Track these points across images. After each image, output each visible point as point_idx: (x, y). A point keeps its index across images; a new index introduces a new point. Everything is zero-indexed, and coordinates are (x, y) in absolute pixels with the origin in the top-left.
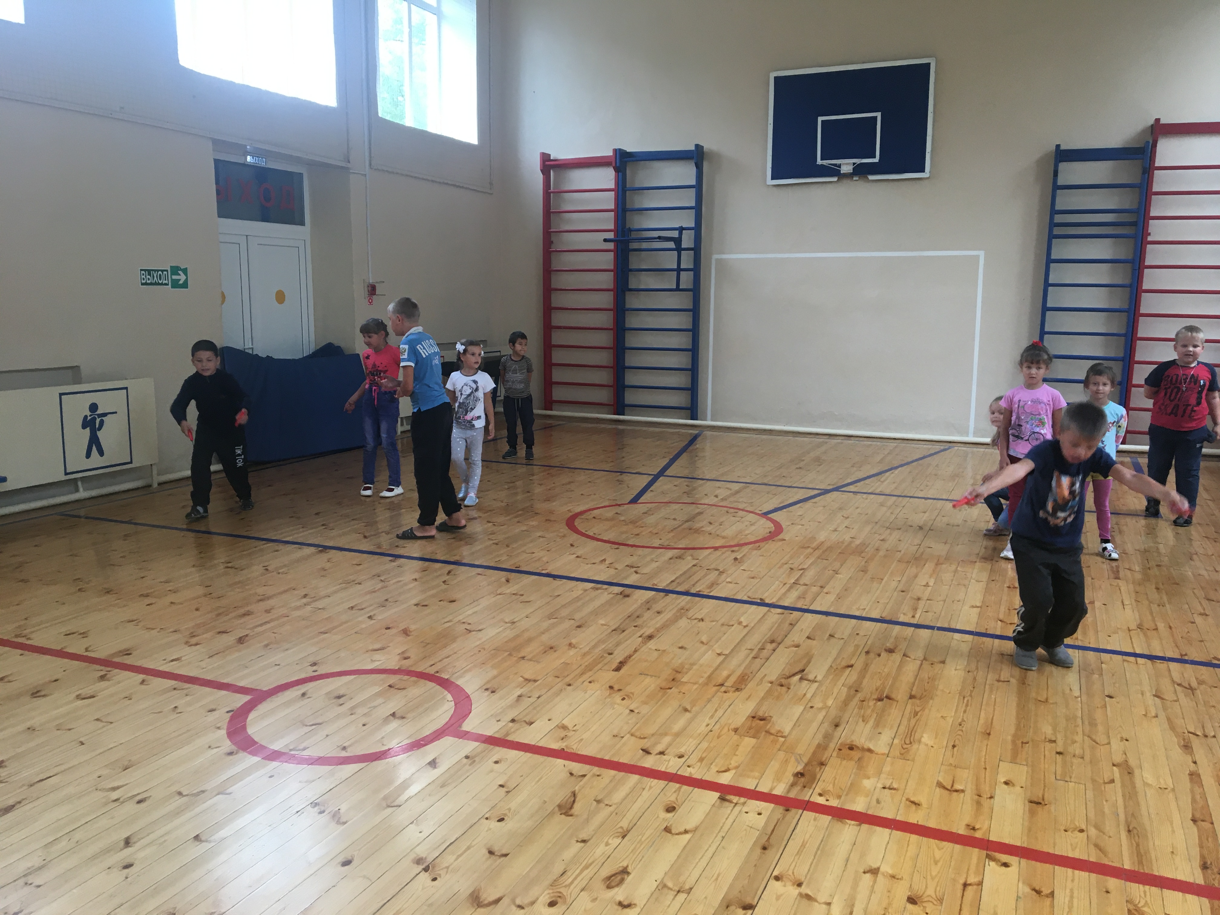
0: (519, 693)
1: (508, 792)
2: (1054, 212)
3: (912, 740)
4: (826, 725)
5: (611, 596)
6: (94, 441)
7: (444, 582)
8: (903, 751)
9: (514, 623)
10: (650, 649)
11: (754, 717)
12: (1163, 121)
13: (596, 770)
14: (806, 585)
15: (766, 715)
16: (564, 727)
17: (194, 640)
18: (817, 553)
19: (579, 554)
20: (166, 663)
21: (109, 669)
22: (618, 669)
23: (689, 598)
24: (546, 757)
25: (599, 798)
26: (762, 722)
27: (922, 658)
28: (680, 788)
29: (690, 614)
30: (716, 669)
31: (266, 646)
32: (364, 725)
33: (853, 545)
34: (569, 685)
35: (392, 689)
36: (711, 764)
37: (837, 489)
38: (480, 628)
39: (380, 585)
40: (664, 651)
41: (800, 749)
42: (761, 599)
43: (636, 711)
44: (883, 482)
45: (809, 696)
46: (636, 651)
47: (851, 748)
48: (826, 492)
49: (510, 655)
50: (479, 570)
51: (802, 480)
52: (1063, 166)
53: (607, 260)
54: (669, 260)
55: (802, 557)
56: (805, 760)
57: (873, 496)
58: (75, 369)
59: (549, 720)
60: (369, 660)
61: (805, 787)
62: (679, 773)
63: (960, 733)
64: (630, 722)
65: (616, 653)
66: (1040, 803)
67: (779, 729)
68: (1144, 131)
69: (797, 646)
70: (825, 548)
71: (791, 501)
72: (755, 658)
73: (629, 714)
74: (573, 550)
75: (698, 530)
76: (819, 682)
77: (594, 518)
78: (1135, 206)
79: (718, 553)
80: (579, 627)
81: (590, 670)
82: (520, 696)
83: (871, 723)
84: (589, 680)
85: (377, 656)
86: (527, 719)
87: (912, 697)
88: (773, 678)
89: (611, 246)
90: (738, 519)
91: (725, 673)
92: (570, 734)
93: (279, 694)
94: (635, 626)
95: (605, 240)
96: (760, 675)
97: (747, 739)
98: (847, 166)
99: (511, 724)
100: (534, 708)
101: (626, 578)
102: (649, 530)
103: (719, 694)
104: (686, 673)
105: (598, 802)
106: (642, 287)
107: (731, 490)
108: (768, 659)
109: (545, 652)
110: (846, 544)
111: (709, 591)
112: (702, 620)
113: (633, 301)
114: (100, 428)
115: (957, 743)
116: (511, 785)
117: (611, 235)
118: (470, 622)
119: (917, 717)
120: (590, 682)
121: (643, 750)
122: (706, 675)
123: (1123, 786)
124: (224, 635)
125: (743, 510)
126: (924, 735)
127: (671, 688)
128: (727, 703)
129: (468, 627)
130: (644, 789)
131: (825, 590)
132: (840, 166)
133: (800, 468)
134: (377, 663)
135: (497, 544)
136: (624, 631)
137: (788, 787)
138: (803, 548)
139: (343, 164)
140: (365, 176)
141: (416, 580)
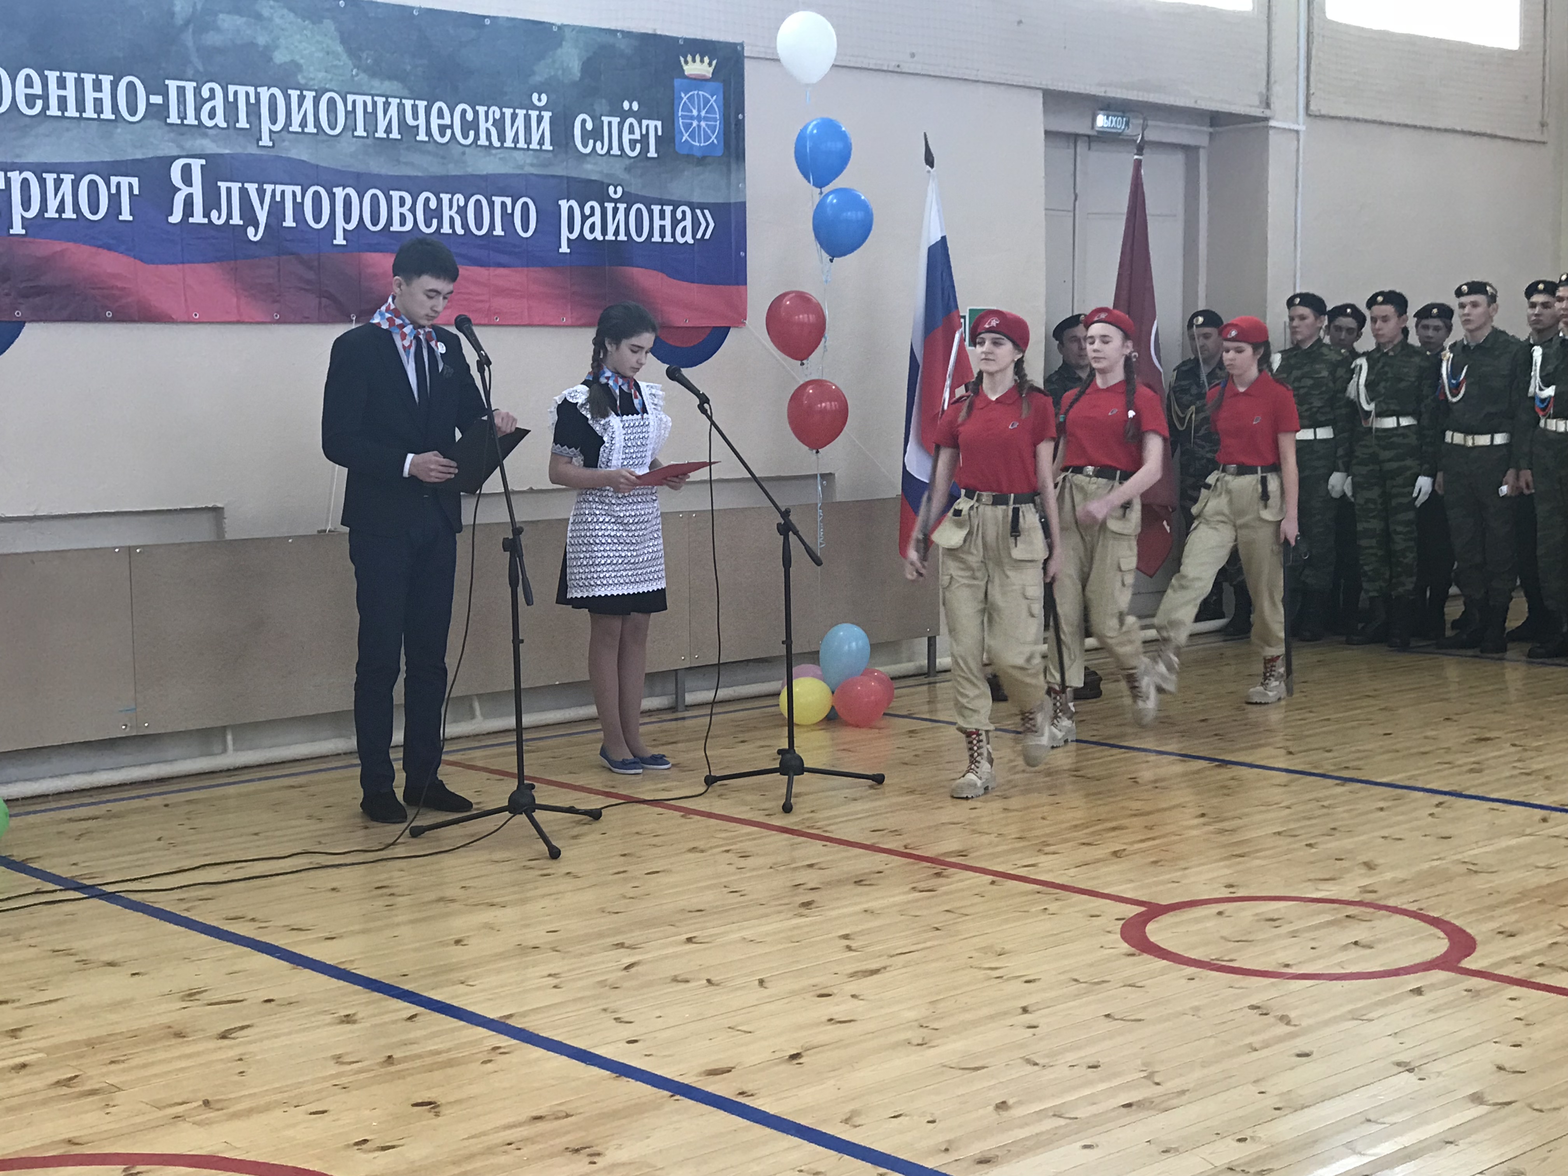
0: (1553, 941)
1: (1527, 1025)
7: (1431, 814)
9: (1553, 868)
17: (1048, 849)
20: (1019, 868)
21: (943, 867)
31: (1154, 863)
35: (1353, 919)
38: (1493, 870)
39: (1321, 811)
49: (1543, 900)
50: (1494, 805)
60: (1313, 888)
82: (1554, 944)
85: (1322, 886)
86: (1564, 965)
93: (1183, 910)
99: (1538, 968)
116: (1533, 1020)
118: (1476, 862)
124: (1092, 848)
129: (1472, 867)
135: (1528, 774)
139: (1257, 112)
140: (1297, 132)
141: (1382, 809)
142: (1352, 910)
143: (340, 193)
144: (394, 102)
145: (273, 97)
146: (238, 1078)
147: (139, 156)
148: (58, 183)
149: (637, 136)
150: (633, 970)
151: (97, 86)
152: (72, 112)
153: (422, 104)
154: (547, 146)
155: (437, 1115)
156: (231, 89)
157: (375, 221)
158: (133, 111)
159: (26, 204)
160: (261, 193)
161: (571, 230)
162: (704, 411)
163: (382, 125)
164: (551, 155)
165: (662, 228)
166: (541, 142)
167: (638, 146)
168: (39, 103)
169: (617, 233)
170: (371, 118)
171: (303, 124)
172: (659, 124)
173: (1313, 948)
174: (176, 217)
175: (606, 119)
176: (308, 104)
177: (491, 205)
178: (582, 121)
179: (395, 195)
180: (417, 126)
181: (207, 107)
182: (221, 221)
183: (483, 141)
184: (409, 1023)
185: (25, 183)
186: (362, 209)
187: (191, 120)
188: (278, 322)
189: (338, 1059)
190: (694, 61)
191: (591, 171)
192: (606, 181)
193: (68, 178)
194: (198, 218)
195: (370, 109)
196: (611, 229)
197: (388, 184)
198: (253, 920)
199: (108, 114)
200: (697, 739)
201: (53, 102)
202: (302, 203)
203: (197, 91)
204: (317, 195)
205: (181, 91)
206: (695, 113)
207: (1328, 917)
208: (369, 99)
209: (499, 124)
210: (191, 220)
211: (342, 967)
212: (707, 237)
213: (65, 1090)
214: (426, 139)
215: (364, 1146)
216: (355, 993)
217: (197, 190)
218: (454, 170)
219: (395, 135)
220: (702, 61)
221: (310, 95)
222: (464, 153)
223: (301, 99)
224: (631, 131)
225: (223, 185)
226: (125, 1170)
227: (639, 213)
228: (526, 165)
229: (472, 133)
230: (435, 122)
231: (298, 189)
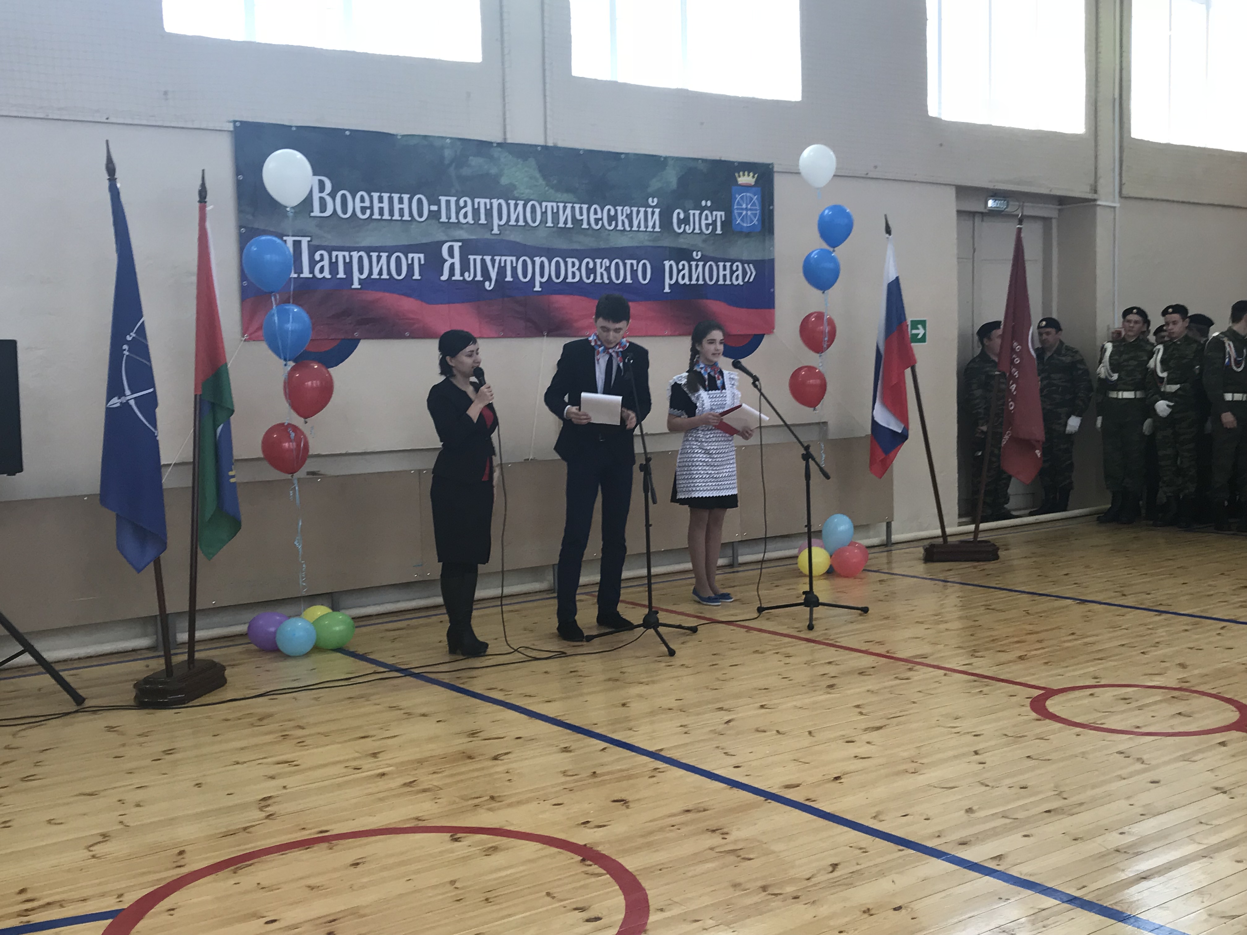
7: (1219, 634)
17: (977, 654)
20: (961, 666)
21: (913, 665)
31: (1047, 663)
35: (1176, 699)
39: (1148, 632)
58: (823, 424)
60: (1147, 680)
85: (1156, 678)
93: (1069, 692)
124: (1004, 653)
134: (1156, 683)
139: (1090, 196)
140: (1114, 207)
141: (1186, 630)
142: (1176, 693)
143: (538, 260)
144: (569, 205)
145: (500, 205)
146: (508, 783)
147: (424, 241)
148: (379, 258)
149: (710, 221)
150: (731, 724)
151: (401, 201)
152: (386, 216)
153: (585, 207)
154: (657, 229)
155: (628, 807)
156: (477, 200)
157: (558, 277)
158: (421, 215)
159: (361, 271)
160: (493, 261)
161: (671, 278)
162: (756, 386)
163: (562, 219)
164: (659, 234)
165: (725, 276)
166: (654, 227)
167: (711, 227)
168: (368, 212)
169: (698, 280)
170: (555, 216)
171: (517, 220)
172: (723, 213)
173: (1153, 717)
174: (445, 277)
175: (691, 212)
176: (520, 208)
177: (625, 265)
178: (678, 214)
179: (570, 261)
180: (582, 220)
181: (463, 211)
182: (471, 279)
183: (620, 227)
184: (602, 752)
185: (360, 258)
186: (550, 269)
187: (453, 219)
188: (503, 337)
189: (564, 773)
190: (744, 175)
191: (682, 243)
192: (692, 248)
193: (384, 255)
194: (457, 277)
195: (555, 211)
196: (694, 277)
197: (565, 254)
198: (501, 690)
199: (407, 217)
200: (754, 583)
201: (376, 211)
202: (516, 267)
203: (457, 202)
204: (525, 262)
205: (448, 202)
206: (744, 206)
207: (1158, 698)
208: (554, 204)
209: (629, 217)
210: (453, 278)
211: (559, 718)
212: (751, 280)
213: (410, 789)
214: (587, 227)
215: (588, 825)
216: (568, 734)
217: (457, 260)
218: (603, 245)
219: (570, 225)
220: (749, 175)
221: (521, 203)
222: (609, 235)
223: (516, 205)
224: (707, 219)
225: (471, 257)
226: (451, 836)
227: (711, 267)
228: (644, 241)
229: (614, 223)
230: (592, 217)
231: (514, 259)
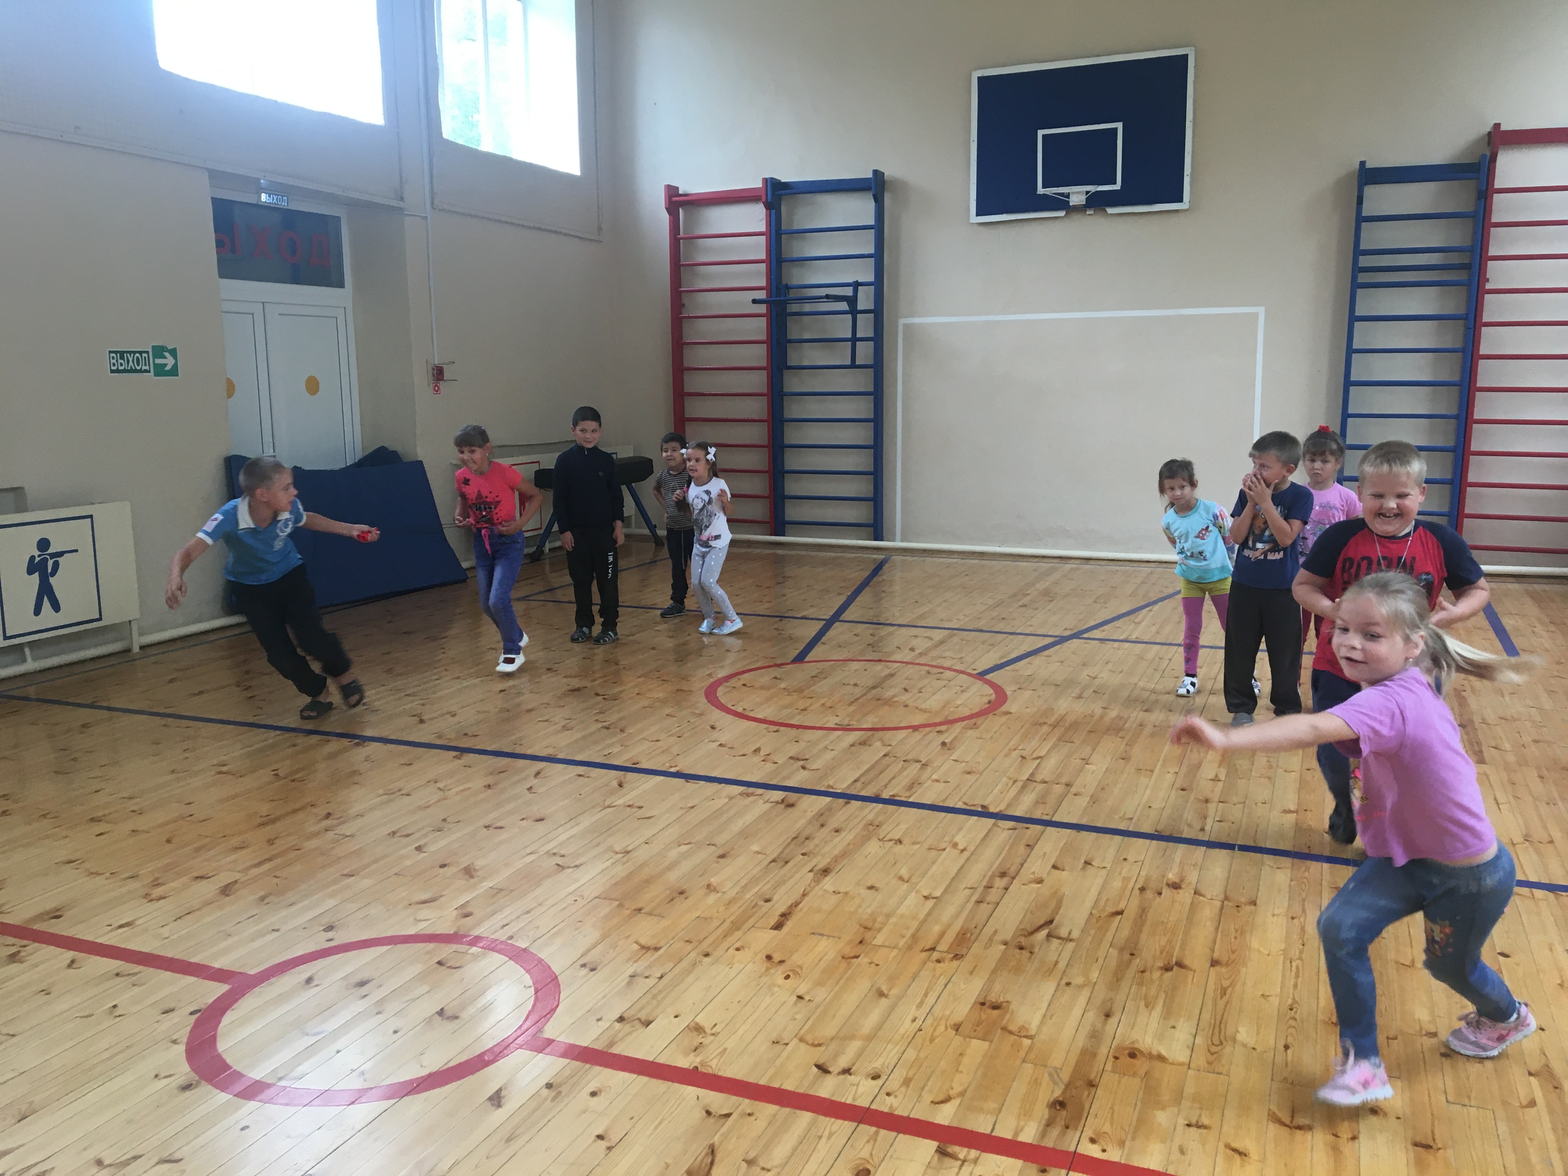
0: (630, 971)
1: (609, 1148)
2: (1358, 252)
3: (1222, 1039)
4: (1091, 1015)
5: (769, 805)
6: (46, 591)
7: (530, 789)
8: (1211, 1058)
9: (628, 852)
10: (825, 891)
11: (983, 1004)
12: (1503, 128)
13: (746, 1104)
14: (1045, 782)
15: (1002, 999)
16: (698, 1029)
17: (157, 892)
18: (1058, 733)
19: (723, 741)
20: (111, 931)
21: (25, 942)
22: (778, 926)
23: (881, 806)
24: (670, 1083)
25: (751, 1155)
26: (996, 1012)
27: (1222, 897)
28: (877, 1133)
29: (882, 832)
30: (924, 921)
31: (263, 898)
32: (395, 1032)
33: (1107, 719)
34: (707, 955)
35: (443, 968)
36: (923, 1089)
37: (1077, 635)
38: (577, 863)
39: (435, 798)
40: (846, 893)
41: (1057, 1059)
42: (983, 807)
43: (807, 998)
44: (1139, 623)
45: (1062, 965)
46: (804, 895)
47: (1132, 1055)
48: (1062, 640)
49: (620, 906)
50: (581, 770)
51: (1029, 623)
52: (1370, 191)
53: (758, 328)
54: (841, 327)
55: (1037, 738)
56: (1066, 1076)
57: (1127, 645)
58: (17, 491)
59: (676, 1017)
60: (412, 919)
61: (1067, 1127)
62: (873, 1107)
63: (1292, 1023)
64: (798, 1016)
65: (776, 898)
66: (1430, 1147)
67: (1021, 1023)
68: (1477, 142)
69: (1040, 881)
70: (1067, 725)
71: (1014, 655)
72: (979, 902)
73: (795, 1003)
74: (715, 734)
75: (889, 700)
76: (1078, 941)
77: (744, 685)
78: (1467, 243)
79: (917, 736)
80: (722, 856)
81: (738, 929)
82: (632, 976)
83: (1159, 1008)
84: (737, 945)
85: (426, 912)
86: (643, 1015)
87: (1214, 963)
88: (1008, 936)
89: (762, 309)
90: (944, 683)
91: (937, 929)
92: (706, 1041)
93: (273, 980)
94: (803, 854)
95: (755, 301)
96: (988, 930)
97: (976, 1043)
98: (1077, 195)
99: (618, 1026)
100: (654, 997)
101: (788, 777)
102: (822, 701)
103: (930, 965)
104: (880, 930)
105: (750, 1162)
106: (806, 363)
107: (932, 639)
108: (998, 904)
109: (672, 900)
110: (1096, 718)
111: (908, 794)
112: (900, 841)
113: (793, 383)
114: (54, 573)
115: (1290, 1040)
116: (615, 1137)
117: (762, 295)
118: (563, 852)
119: (1225, 998)
120: (738, 949)
121: (819, 1067)
122: (909, 934)
123: (1551, 1111)
124: (204, 882)
125: (950, 669)
126: (1240, 1029)
127: (857, 957)
128: (942, 981)
129: (560, 861)
130: (820, 1137)
131: (1073, 790)
132: (1068, 196)
133: (1024, 606)
134: (422, 925)
135: (607, 728)
136: (787, 862)
137: (1041, 1128)
138: (1036, 724)
139: (394, 203)
140: (426, 219)
141: (489, 786)
142: (443, 951)
